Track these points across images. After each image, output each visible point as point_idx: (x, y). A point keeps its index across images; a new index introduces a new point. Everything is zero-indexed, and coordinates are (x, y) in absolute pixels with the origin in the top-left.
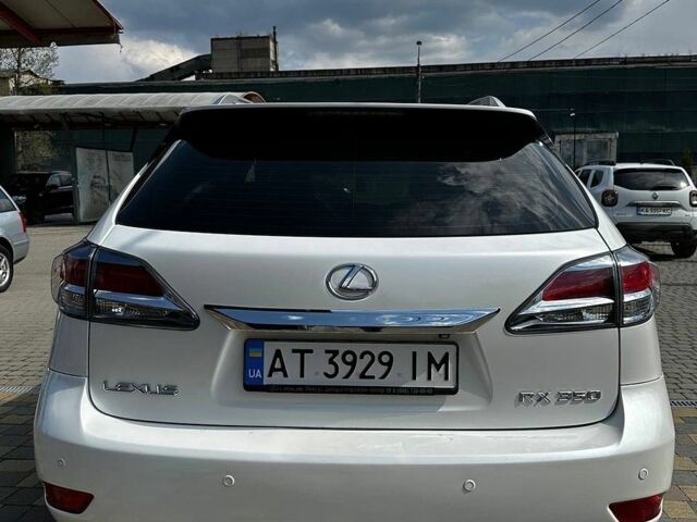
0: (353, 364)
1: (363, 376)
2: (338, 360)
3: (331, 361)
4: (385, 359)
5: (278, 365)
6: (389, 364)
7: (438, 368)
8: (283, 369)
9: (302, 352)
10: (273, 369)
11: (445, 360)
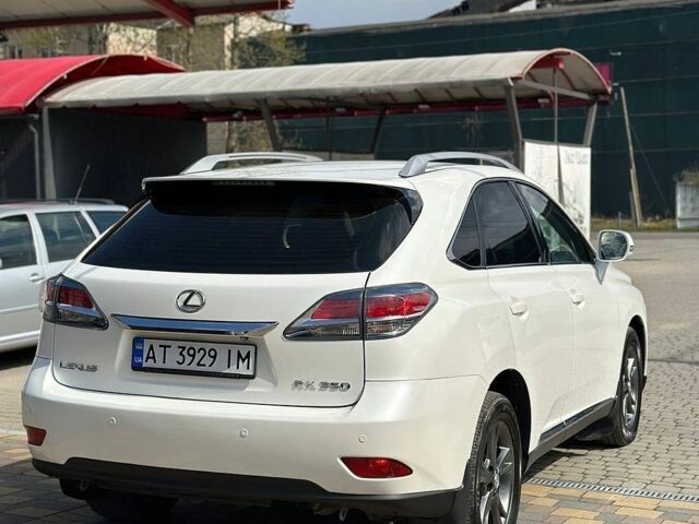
0: (193, 356)
1: (199, 364)
2: (185, 353)
3: (181, 354)
4: (212, 353)
5: (151, 355)
6: (214, 357)
7: (243, 361)
8: (154, 358)
9: (165, 347)
10: (148, 357)
11: (248, 356)
